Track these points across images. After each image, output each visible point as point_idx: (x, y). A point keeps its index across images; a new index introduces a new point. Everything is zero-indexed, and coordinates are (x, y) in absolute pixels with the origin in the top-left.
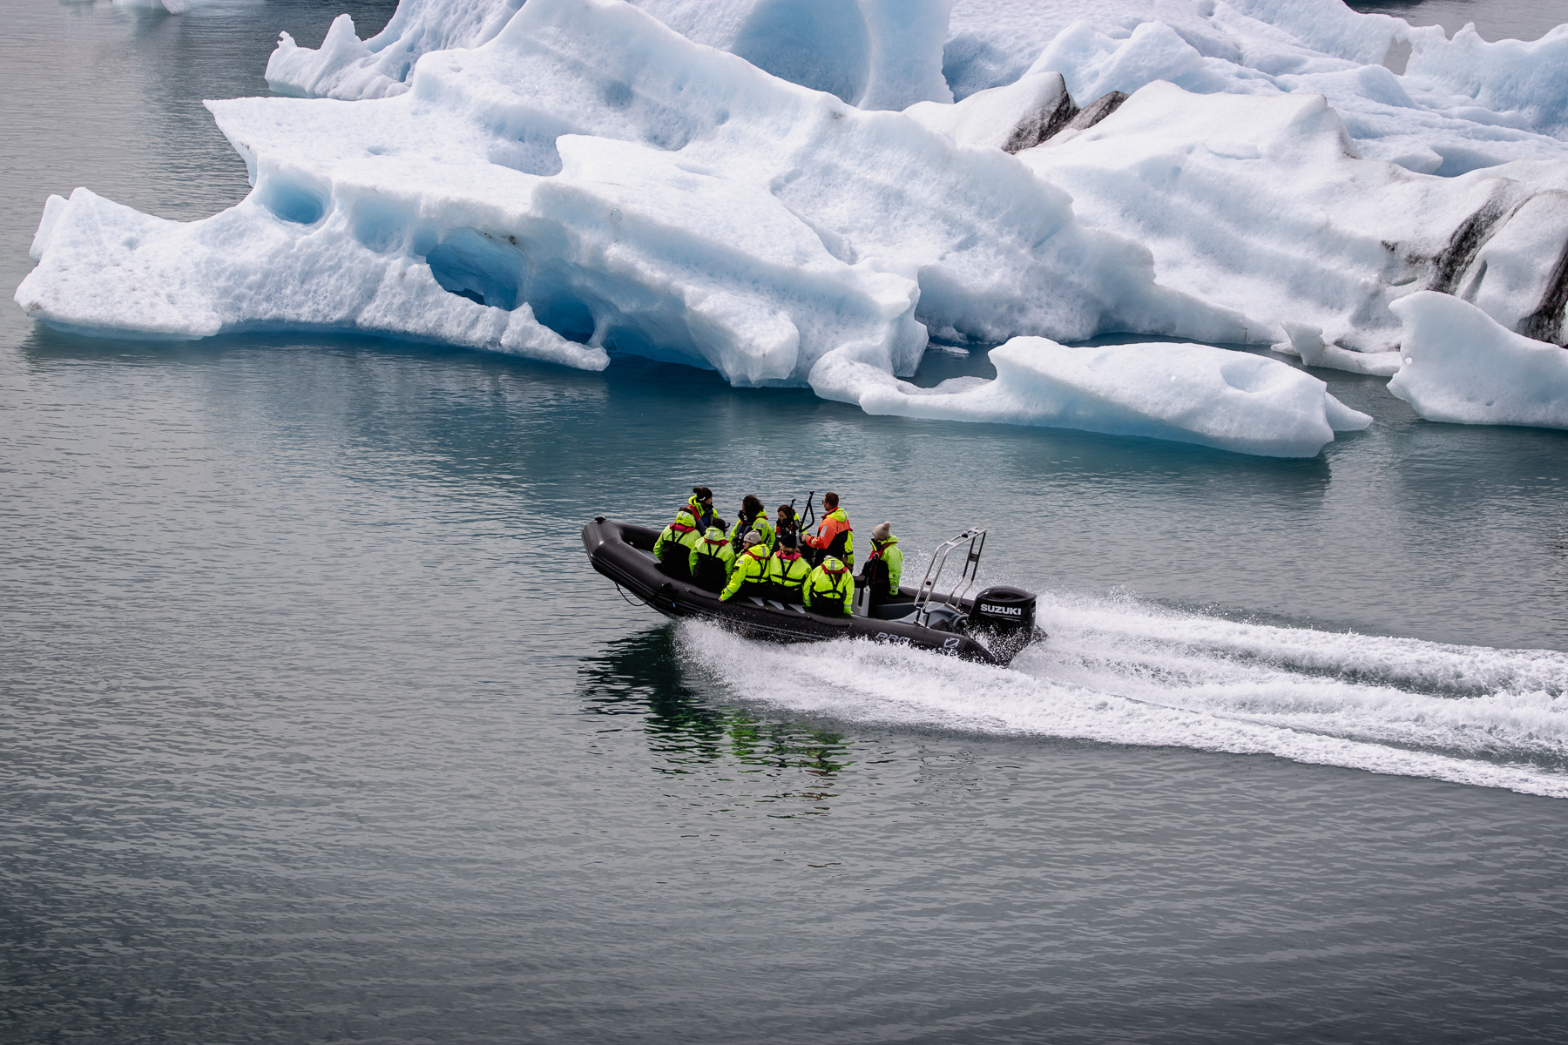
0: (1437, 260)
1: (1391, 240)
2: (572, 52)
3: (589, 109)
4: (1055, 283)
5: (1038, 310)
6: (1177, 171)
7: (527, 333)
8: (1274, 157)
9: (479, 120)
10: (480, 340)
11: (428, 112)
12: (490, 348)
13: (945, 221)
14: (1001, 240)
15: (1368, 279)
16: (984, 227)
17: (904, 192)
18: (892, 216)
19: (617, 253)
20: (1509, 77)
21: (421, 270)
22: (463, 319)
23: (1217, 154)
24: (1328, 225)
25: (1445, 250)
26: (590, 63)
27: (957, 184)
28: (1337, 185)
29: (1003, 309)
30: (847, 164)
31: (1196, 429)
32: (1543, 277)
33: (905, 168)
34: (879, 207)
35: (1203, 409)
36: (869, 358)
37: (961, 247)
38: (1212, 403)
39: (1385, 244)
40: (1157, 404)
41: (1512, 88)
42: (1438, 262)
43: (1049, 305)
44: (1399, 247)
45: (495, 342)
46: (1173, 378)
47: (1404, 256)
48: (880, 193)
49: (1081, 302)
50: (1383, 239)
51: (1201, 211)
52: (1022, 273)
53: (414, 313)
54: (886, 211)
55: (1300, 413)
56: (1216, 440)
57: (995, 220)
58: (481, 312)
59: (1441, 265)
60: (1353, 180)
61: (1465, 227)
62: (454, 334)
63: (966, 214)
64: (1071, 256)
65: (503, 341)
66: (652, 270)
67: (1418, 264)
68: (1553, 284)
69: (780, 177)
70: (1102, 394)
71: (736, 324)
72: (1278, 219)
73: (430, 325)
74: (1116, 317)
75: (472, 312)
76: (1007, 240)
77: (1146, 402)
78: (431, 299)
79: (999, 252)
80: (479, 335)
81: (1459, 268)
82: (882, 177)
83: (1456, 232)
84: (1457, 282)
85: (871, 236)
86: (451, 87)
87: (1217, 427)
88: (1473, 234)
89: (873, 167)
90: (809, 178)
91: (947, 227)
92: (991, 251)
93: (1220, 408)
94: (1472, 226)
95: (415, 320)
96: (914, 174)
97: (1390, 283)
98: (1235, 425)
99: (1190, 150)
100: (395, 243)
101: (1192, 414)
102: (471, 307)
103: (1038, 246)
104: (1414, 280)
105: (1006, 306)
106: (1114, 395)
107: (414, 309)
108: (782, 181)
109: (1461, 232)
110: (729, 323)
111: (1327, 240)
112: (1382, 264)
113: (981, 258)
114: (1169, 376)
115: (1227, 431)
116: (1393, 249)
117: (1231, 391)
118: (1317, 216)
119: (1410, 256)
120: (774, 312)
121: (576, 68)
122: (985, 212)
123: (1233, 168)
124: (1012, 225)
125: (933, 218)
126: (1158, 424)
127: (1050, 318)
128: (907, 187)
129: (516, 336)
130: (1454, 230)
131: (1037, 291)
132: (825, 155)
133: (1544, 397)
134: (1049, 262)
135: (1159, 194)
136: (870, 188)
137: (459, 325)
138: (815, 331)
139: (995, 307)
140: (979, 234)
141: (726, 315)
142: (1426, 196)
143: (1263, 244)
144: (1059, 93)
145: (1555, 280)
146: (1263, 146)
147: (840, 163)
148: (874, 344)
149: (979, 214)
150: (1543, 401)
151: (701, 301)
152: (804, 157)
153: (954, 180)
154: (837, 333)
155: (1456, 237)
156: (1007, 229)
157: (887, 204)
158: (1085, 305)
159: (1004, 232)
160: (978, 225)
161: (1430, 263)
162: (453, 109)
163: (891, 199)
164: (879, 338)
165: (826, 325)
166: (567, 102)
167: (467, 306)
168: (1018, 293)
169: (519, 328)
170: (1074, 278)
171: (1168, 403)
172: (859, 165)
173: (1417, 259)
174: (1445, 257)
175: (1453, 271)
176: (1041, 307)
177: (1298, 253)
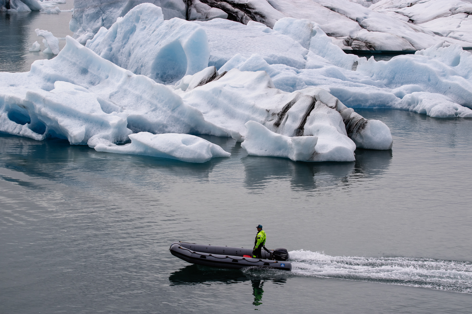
0: (278, 114)
1: (268, 109)
2: (74, 60)
3: (75, 75)
4: (177, 120)
5: (171, 127)
6: (221, 91)
7: (25, 131)
8: (248, 88)
9: (44, 77)
10: (16, 133)
11: (32, 76)
12: (18, 135)
13: (150, 104)
14: (163, 109)
15: (262, 120)
16: (159, 105)
17: (142, 96)
18: (138, 102)
19: (44, 110)
20: (381, 71)
21: (5, 115)
22: (13, 127)
23: (232, 87)
24: (254, 105)
25: (281, 112)
26: (78, 63)
27: (154, 94)
28: (261, 95)
29: (161, 127)
30: (130, 89)
31: (173, 155)
32: (301, 118)
33: (143, 90)
34: (135, 100)
35: (175, 150)
36: (106, 138)
37: (154, 110)
38: (178, 148)
39: (267, 110)
40: (164, 148)
41: (381, 74)
42: (278, 115)
43: (174, 126)
44: (270, 111)
45: (19, 133)
46: (169, 142)
47: (271, 113)
48: (136, 97)
49: (184, 125)
50: (266, 109)
51: (226, 102)
52: (168, 117)
53: (2, 126)
54: (137, 101)
55: (199, 151)
56: (178, 158)
57: (163, 103)
58: (17, 125)
59: (279, 116)
60: (266, 94)
61: (287, 106)
62: (10, 131)
63: (155, 102)
64: (182, 113)
65: (21, 133)
66: (51, 114)
67: (274, 116)
68: (303, 120)
69: (114, 92)
70: (151, 146)
71: (69, 128)
72: (243, 104)
73: (6, 129)
74: (196, 129)
75: (15, 125)
76: (165, 109)
77: (162, 148)
78: (6, 122)
79: (162, 112)
80: (15, 132)
81: (283, 116)
82: (137, 92)
83: (284, 107)
84: (282, 120)
85: (131, 108)
86: (39, 69)
87: (178, 155)
88: (289, 107)
89: (136, 90)
90: (121, 93)
91: (150, 105)
92: (160, 112)
93: (179, 150)
94: (289, 105)
95: (3, 128)
96: (145, 91)
97: (268, 121)
98: (182, 154)
99: (225, 86)
100: (2, 108)
101: (172, 151)
102: (15, 124)
103: (173, 110)
104: (273, 120)
105: (162, 126)
106: (154, 146)
107: (2, 125)
108: (114, 93)
109: (285, 107)
110: (67, 128)
111: (254, 109)
112: (266, 115)
113: (158, 113)
114: (169, 141)
115: (180, 156)
116: (269, 112)
117: (183, 145)
118: (252, 102)
119: (273, 113)
120: (82, 125)
121: (74, 64)
122: (160, 101)
123: (235, 90)
124: (167, 105)
125: (148, 103)
126: (164, 154)
127: (174, 129)
128: (143, 95)
129: (23, 132)
130: (284, 106)
131: (171, 122)
132: (125, 87)
133: (280, 149)
134: (176, 115)
135: (216, 97)
136: (134, 95)
137: (11, 129)
138: (93, 130)
139: (159, 126)
140: (158, 107)
141: (67, 126)
142: (283, 98)
143: (240, 111)
144: (213, 72)
145: (304, 119)
146: (246, 85)
147: (128, 89)
148: (108, 134)
149: (159, 102)
150: (280, 150)
151: (62, 122)
152: (120, 87)
153: (153, 93)
154: (99, 131)
155: (284, 108)
156: (165, 106)
157: (138, 99)
158: (185, 126)
159: (164, 107)
160: (158, 105)
161: (277, 115)
162: (38, 75)
163: (139, 98)
164: (109, 132)
165: (97, 129)
166: (70, 73)
167: (14, 124)
168: (165, 122)
169: (24, 130)
170: (182, 119)
171: (167, 148)
172: (133, 89)
173: (274, 114)
174: (280, 114)
175: (282, 117)
176: (172, 126)
177: (247, 113)
